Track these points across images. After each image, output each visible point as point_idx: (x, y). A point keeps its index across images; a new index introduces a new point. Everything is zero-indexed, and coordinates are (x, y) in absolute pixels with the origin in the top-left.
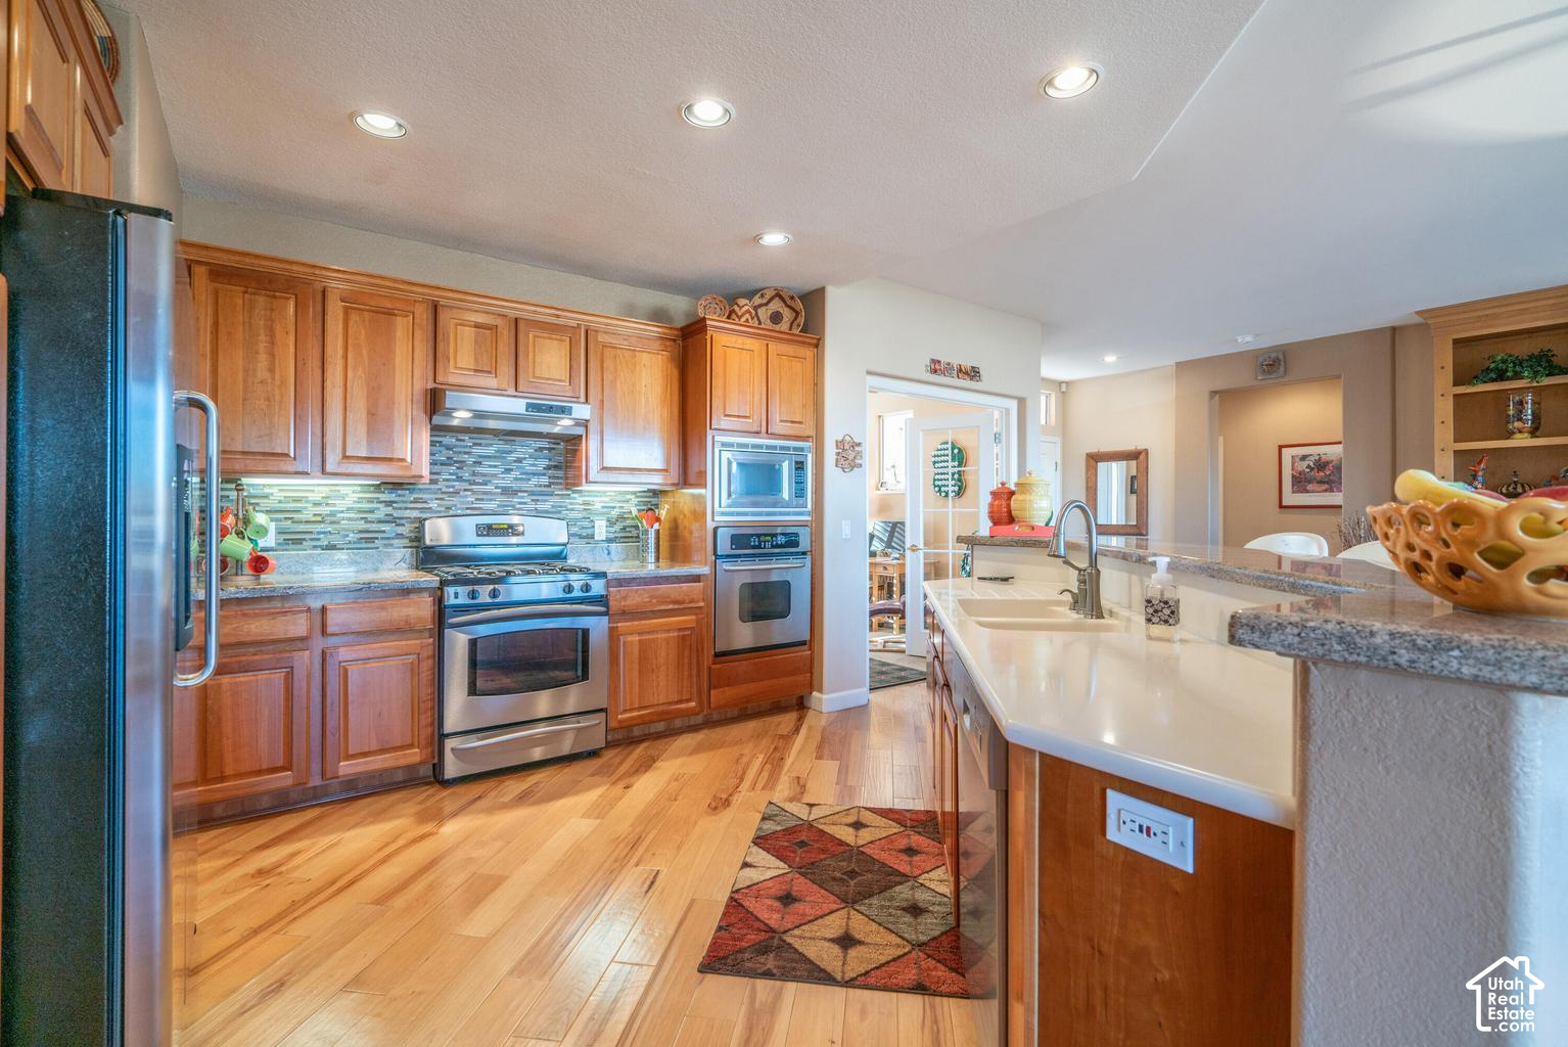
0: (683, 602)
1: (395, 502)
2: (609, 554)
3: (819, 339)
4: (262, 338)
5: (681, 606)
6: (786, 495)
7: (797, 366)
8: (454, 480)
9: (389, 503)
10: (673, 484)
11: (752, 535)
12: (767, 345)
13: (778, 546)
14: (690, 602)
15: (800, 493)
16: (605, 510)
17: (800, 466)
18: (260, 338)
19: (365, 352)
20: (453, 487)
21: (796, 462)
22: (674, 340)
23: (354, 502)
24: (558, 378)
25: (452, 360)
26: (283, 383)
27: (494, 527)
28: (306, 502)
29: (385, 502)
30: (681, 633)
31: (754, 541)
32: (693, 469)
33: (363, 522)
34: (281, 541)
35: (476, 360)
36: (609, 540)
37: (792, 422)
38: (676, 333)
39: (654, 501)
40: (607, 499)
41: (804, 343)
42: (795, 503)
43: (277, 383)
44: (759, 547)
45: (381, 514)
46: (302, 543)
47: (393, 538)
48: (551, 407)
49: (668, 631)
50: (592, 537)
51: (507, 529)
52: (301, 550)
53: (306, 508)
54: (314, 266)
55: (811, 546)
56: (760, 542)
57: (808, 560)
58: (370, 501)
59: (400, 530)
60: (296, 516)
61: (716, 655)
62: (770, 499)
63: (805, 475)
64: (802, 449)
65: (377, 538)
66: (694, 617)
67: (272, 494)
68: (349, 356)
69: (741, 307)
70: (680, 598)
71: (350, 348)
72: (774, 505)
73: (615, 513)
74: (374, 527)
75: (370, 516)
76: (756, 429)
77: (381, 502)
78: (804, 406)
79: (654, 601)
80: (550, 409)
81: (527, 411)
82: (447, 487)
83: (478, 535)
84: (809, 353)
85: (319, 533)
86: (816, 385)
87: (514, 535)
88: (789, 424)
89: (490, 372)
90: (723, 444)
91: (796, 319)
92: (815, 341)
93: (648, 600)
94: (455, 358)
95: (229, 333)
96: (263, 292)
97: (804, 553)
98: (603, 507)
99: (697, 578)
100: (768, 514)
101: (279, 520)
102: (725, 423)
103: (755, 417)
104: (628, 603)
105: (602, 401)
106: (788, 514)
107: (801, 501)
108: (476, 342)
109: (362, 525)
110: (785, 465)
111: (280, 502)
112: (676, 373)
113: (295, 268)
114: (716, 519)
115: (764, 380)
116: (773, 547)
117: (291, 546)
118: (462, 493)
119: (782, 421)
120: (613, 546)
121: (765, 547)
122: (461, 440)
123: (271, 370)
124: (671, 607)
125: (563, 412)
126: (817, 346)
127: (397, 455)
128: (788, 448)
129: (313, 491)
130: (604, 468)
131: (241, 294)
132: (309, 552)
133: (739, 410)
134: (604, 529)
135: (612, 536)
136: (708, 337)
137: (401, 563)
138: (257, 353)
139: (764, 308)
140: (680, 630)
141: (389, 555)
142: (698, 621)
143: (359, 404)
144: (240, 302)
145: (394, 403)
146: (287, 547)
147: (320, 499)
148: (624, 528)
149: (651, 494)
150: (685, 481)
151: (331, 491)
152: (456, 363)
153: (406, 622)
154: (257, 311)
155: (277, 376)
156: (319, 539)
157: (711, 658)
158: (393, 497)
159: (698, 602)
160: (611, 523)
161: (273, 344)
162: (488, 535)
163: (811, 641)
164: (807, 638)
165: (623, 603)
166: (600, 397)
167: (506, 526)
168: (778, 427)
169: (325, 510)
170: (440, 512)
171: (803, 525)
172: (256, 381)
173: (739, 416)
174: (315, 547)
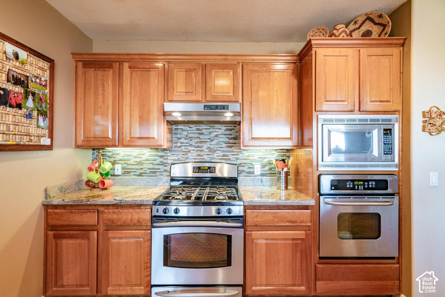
0: (296, 222)
1: (163, 156)
2: (262, 182)
3: (406, 39)
4: (100, 89)
5: (294, 224)
6: (376, 153)
7: (385, 61)
8: (188, 146)
9: (161, 157)
10: (294, 146)
11: (348, 181)
12: (359, 51)
13: (369, 189)
14: (301, 223)
15: (388, 151)
16: (260, 159)
17: (388, 132)
18: (99, 89)
19: (138, 90)
20: (188, 149)
21: (385, 130)
22: (295, 63)
23: (148, 156)
24: (227, 92)
25: (175, 89)
26: (108, 107)
27: (201, 168)
28: (132, 156)
29: (160, 156)
30: (294, 242)
31: (349, 185)
32: (306, 137)
33: (152, 165)
34: (123, 172)
35: (186, 87)
36: (262, 175)
37: (381, 101)
38: (295, 58)
39: (287, 154)
40: (261, 154)
41: (391, 44)
42: (384, 158)
43: (106, 107)
44: (353, 189)
45: (158, 162)
46: (130, 173)
47: (163, 172)
48: (217, 106)
49: (286, 239)
50: (253, 173)
51: (208, 169)
52: (130, 176)
53: (131, 159)
54: (118, 54)
55: (399, 189)
56: (354, 185)
57: (396, 199)
58: (155, 156)
59: (166, 168)
60: (128, 162)
61: (321, 258)
62: (362, 156)
63: (393, 140)
64: (390, 120)
65: (157, 172)
66: (304, 232)
67: (120, 153)
68: (132, 92)
69: (338, 30)
70: (294, 219)
71: (132, 89)
72: (365, 160)
73: (266, 161)
74: (156, 167)
75: (155, 162)
76: (350, 108)
77: (158, 156)
78: (391, 89)
79: (276, 219)
80: (217, 107)
81: (204, 109)
82: (185, 149)
83: (194, 172)
84: (396, 51)
85: (136, 169)
86: (402, 73)
87: (210, 172)
88: (379, 103)
89: (192, 93)
90: (325, 120)
91: (383, 30)
92: (402, 41)
93: (271, 219)
94: (176, 88)
95: (89, 88)
96: (101, 69)
97: (393, 195)
98: (259, 158)
99: (306, 207)
100: (360, 166)
101: (122, 164)
102: (325, 106)
103: (350, 100)
104: (258, 220)
105: (251, 102)
106: (378, 166)
107: (389, 157)
108: (186, 79)
109: (151, 166)
110: (375, 133)
111: (123, 156)
112: (295, 82)
113: (112, 57)
114: (320, 169)
115: (357, 75)
116: (365, 189)
117: (127, 174)
118: (191, 151)
119: (372, 101)
120: (264, 178)
121: (358, 189)
122: (191, 127)
123: (103, 102)
124: (287, 224)
125: (224, 108)
126: (403, 45)
127: (151, 136)
128: (378, 120)
129: (134, 152)
130: (252, 138)
131: (93, 71)
132: (132, 177)
133: (336, 97)
134: (259, 169)
135: (264, 172)
136: (313, 52)
137: (166, 183)
138: (99, 95)
139: (357, 31)
140: (293, 239)
141: (161, 179)
142: (306, 235)
143: (136, 114)
144: (93, 75)
145: (150, 112)
146: (125, 175)
147: (136, 155)
148: (270, 169)
149: (286, 151)
150: (302, 144)
151: (140, 152)
152: (177, 90)
153: (138, 221)
154: (99, 77)
155: (106, 104)
156: (136, 172)
157: (317, 260)
158: (163, 154)
159: (306, 223)
160: (264, 166)
161: (104, 90)
162: (198, 172)
163: (398, 258)
164: (396, 255)
165: (256, 220)
166: (250, 100)
167: (207, 168)
168: (369, 106)
169: (138, 160)
170: (182, 160)
171: (391, 174)
172: (98, 107)
173: (336, 101)
174: (134, 175)
